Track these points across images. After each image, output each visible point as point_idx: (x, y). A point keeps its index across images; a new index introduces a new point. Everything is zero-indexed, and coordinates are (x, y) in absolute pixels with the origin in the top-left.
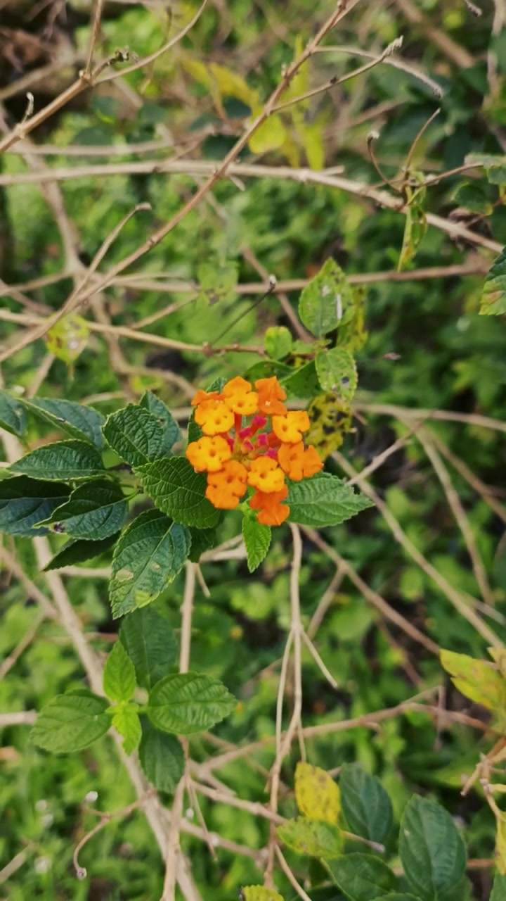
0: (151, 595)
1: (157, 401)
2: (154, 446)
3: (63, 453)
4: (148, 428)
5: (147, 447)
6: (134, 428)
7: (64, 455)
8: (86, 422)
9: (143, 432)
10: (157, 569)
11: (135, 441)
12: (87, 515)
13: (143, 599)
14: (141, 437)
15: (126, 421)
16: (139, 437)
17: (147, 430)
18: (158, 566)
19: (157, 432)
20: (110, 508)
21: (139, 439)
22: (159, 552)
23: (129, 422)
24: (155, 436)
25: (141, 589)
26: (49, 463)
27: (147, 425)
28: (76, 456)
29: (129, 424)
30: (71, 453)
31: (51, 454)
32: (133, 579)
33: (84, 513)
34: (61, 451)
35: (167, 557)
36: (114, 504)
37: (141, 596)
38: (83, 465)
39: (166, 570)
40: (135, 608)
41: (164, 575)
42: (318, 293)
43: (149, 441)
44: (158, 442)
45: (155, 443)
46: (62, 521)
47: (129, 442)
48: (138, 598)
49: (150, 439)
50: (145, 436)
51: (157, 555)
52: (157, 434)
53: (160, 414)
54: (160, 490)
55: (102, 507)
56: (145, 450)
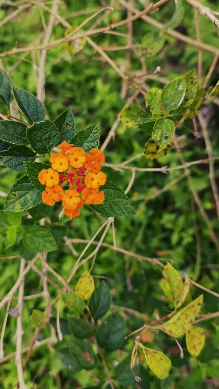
0: (22, 209)
1: (72, 115)
2: (52, 142)
3: (15, 126)
4: (53, 133)
5: (49, 142)
6: (46, 131)
7: (15, 127)
8: (37, 111)
9: (50, 134)
10: (29, 199)
11: (45, 137)
12: (15, 157)
13: (18, 208)
14: (47, 137)
15: (43, 127)
16: (46, 136)
17: (52, 134)
18: (30, 198)
19: (56, 137)
20: (26, 159)
21: (46, 137)
22: (33, 191)
23: (44, 128)
24: (55, 138)
25: (19, 204)
26: (7, 129)
27: (53, 132)
28: (20, 130)
29: (44, 129)
30: (19, 127)
31: (9, 125)
32: (18, 198)
33: (14, 156)
34: (15, 125)
35: (35, 196)
36: (29, 157)
37: (18, 206)
38: (22, 135)
39: (32, 201)
40: (13, 211)
41: (30, 203)
42: (176, 86)
43: (51, 139)
44: (55, 141)
45: (54, 141)
46: (3, 156)
47: (41, 137)
48: (16, 207)
49: (52, 138)
50: (50, 136)
51: (32, 192)
52: (56, 138)
53: (70, 122)
54: (34, 174)
55: (23, 157)
56: (48, 143)
